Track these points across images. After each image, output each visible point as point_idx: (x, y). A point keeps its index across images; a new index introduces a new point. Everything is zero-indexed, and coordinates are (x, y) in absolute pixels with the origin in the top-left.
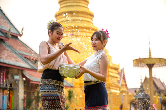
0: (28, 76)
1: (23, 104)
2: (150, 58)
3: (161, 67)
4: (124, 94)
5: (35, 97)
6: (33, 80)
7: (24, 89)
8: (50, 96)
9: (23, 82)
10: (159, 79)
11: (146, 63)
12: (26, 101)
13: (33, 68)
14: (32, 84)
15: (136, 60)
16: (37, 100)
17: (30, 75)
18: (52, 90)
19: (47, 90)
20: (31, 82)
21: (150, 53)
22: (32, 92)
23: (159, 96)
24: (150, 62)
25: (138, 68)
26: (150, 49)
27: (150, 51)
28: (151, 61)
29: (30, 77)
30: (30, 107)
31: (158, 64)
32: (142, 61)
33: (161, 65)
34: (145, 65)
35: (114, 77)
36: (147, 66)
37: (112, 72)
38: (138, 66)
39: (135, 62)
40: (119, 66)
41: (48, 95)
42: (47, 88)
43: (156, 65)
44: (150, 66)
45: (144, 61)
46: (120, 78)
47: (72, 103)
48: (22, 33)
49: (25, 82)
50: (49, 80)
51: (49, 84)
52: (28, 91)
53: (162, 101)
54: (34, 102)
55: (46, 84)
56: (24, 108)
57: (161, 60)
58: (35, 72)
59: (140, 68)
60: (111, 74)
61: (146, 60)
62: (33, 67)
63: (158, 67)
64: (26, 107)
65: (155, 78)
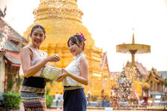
0: (10, 58)
1: (4, 86)
2: (133, 44)
3: (143, 53)
4: (106, 79)
5: (16, 79)
6: (15, 63)
7: (5, 71)
8: (31, 104)
9: (5, 64)
10: (141, 64)
11: (130, 49)
12: (6, 83)
13: (15, 51)
14: (14, 66)
15: (120, 45)
16: (18, 83)
17: (12, 57)
18: (33, 98)
19: (28, 98)
20: (12, 65)
21: (133, 39)
22: (13, 74)
23: (141, 81)
24: (133, 49)
25: (121, 53)
26: (133, 35)
27: (133, 37)
28: (134, 47)
29: (11, 59)
30: (10, 90)
31: (141, 51)
32: (125, 46)
33: (143, 52)
34: (128, 50)
35: (96, 61)
36: (129, 52)
37: (94, 56)
38: (121, 52)
39: (118, 47)
40: (102, 50)
41: (30, 102)
42: (28, 96)
43: (139, 51)
44: (133, 52)
45: (127, 47)
46: (103, 62)
47: (54, 87)
48: (5, 13)
49: (6, 64)
50: (30, 88)
51: (29, 92)
52: (9, 73)
53: (143, 87)
54: (15, 85)
55: (26, 92)
56: (5, 90)
57: (144, 47)
58: (17, 54)
59: (123, 53)
60: (93, 58)
61: (130, 46)
62: (15, 49)
63: (140, 53)
64: (7, 89)
65: (137, 63)
